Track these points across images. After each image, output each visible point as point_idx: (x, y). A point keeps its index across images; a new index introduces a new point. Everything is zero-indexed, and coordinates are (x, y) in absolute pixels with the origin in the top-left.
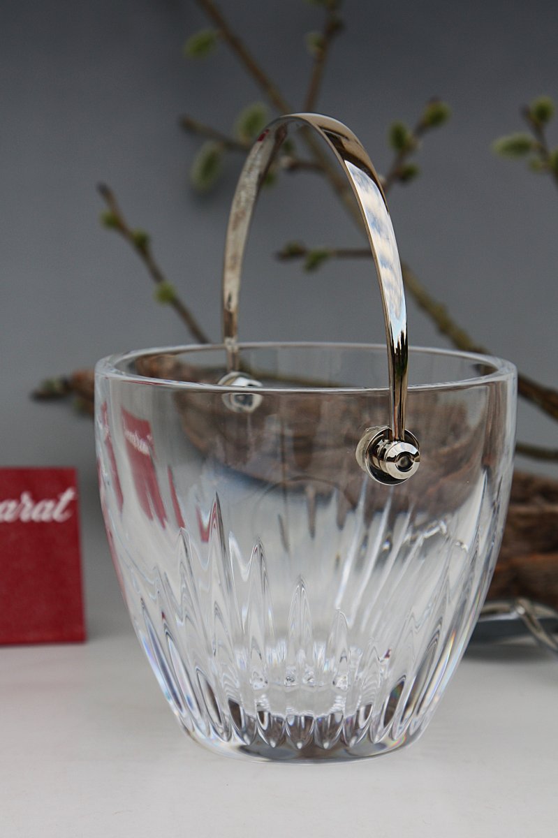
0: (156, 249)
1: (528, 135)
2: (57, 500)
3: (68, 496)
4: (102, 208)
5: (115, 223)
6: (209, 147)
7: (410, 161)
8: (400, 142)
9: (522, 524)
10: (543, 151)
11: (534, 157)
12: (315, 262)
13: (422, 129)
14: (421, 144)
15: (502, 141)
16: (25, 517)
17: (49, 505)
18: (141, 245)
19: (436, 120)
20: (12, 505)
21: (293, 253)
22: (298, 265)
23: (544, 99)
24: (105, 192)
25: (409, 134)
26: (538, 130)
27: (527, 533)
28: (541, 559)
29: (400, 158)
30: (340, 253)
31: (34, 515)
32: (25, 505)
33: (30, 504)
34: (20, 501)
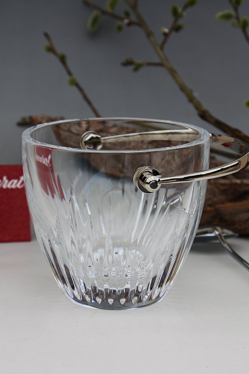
0: (69, 61)
1: (232, 12)
2: (19, 179)
4: (46, 43)
5: (51, 50)
6: (95, 13)
7: (180, 22)
8: (176, 14)
9: (222, 188)
10: (238, 18)
11: (234, 20)
12: (137, 67)
13: (185, 7)
14: (185, 14)
15: (219, 14)
16: (4, 187)
17: (15, 181)
18: (63, 59)
19: (192, 3)
21: (128, 63)
22: (131, 68)
24: (47, 35)
25: (180, 10)
26: (236, 9)
27: (224, 192)
28: (228, 205)
29: (176, 21)
30: (148, 64)
31: (9, 186)
32: (4, 182)
33: (7, 181)
34: (2, 180)
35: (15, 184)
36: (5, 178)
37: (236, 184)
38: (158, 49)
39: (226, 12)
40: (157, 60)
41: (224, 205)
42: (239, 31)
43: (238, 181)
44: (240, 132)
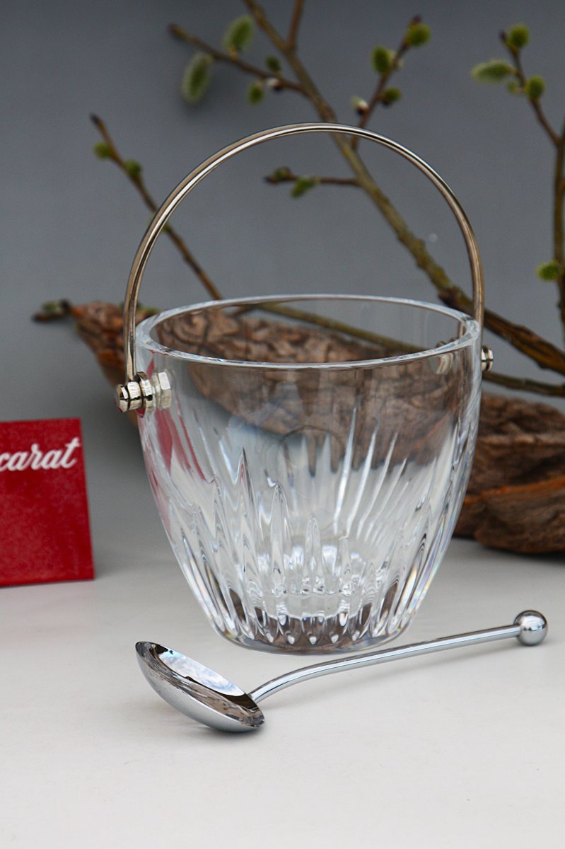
0: (146, 176)
1: (507, 62)
2: (64, 449)
3: (74, 444)
4: (97, 139)
5: (108, 153)
6: (198, 57)
8: (382, 64)
9: (494, 453)
10: (519, 76)
11: (511, 79)
12: (303, 188)
13: (404, 48)
14: (401, 63)
15: (482, 66)
16: (35, 466)
17: (58, 454)
18: (135, 175)
19: (418, 39)
20: (24, 455)
21: (280, 178)
22: (289, 187)
23: (520, 26)
24: (96, 121)
25: (391, 54)
26: (515, 55)
27: (499, 462)
28: (508, 489)
29: (383, 81)
30: (326, 181)
31: (44, 465)
32: (35, 456)
33: (39, 454)
34: (30, 452)
35: (57, 460)
36: (35, 448)
37: (524, 445)
38: (347, 148)
39: (494, 62)
40: (349, 175)
41: (498, 492)
42: (524, 103)
43: (529, 439)
44: (529, 333)
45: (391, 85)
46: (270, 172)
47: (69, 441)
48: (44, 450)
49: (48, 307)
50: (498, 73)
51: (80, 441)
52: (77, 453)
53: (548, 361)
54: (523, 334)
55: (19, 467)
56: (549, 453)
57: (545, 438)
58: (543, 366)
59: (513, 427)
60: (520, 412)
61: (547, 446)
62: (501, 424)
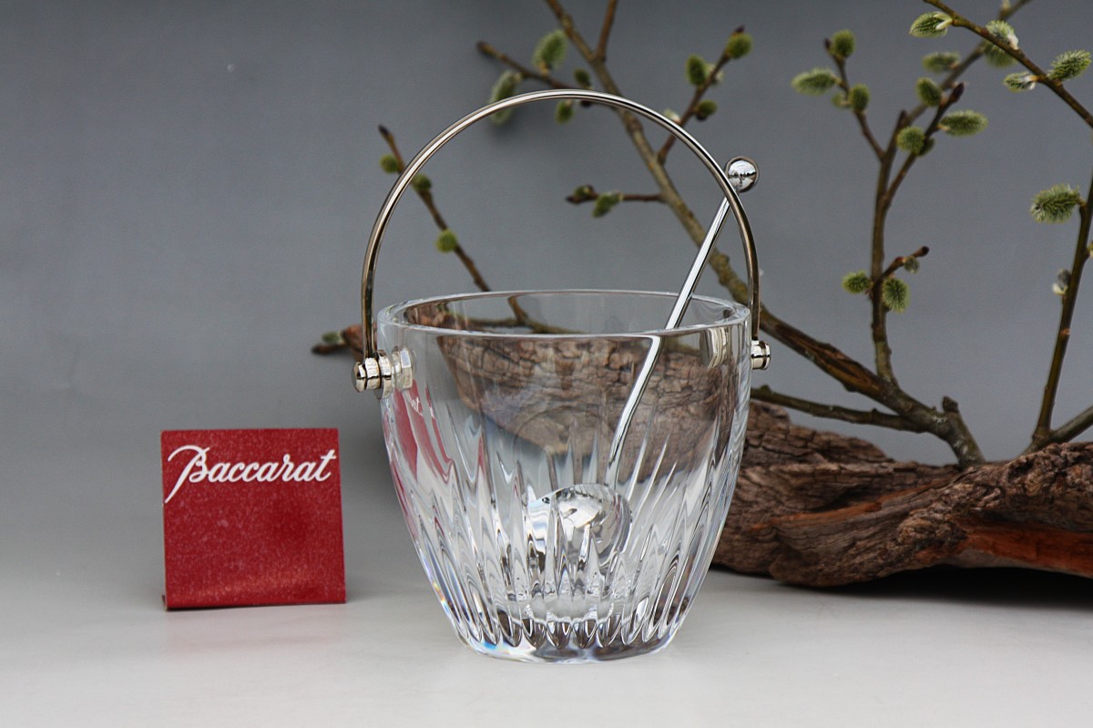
0: (436, 193)
1: (832, 73)
2: (319, 462)
3: (330, 455)
4: (385, 153)
5: (395, 167)
6: (506, 75)
8: (698, 78)
9: (794, 482)
10: (844, 86)
11: (836, 91)
12: (605, 207)
13: (724, 60)
14: (719, 76)
15: (805, 76)
16: (285, 478)
17: (312, 466)
18: (424, 191)
19: (739, 50)
20: (274, 466)
21: (581, 197)
22: (591, 206)
23: (845, 33)
24: (385, 133)
25: (709, 68)
26: (840, 65)
27: (799, 492)
28: (803, 516)
29: (699, 94)
30: (628, 199)
31: (296, 476)
32: (287, 466)
33: (291, 466)
34: (281, 462)
35: (310, 472)
36: (287, 458)
37: (826, 472)
38: (653, 161)
39: (816, 72)
40: (654, 190)
41: (792, 518)
42: (850, 116)
43: (833, 467)
44: (834, 350)
45: (705, 99)
46: (572, 192)
47: (325, 454)
48: (297, 461)
49: (328, 338)
50: (821, 83)
51: (336, 453)
52: (332, 466)
53: (854, 381)
54: (828, 352)
55: (268, 478)
56: (854, 482)
57: (851, 467)
58: (850, 387)
59: (818, 456)
60: (828, 442)
61: (853, 474)
62: (806, 454)
